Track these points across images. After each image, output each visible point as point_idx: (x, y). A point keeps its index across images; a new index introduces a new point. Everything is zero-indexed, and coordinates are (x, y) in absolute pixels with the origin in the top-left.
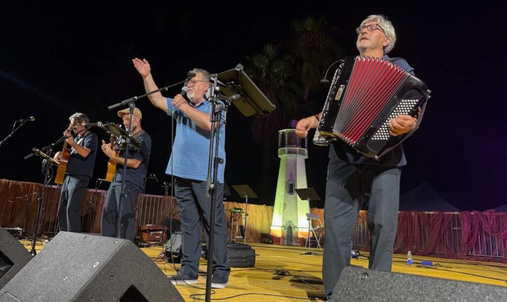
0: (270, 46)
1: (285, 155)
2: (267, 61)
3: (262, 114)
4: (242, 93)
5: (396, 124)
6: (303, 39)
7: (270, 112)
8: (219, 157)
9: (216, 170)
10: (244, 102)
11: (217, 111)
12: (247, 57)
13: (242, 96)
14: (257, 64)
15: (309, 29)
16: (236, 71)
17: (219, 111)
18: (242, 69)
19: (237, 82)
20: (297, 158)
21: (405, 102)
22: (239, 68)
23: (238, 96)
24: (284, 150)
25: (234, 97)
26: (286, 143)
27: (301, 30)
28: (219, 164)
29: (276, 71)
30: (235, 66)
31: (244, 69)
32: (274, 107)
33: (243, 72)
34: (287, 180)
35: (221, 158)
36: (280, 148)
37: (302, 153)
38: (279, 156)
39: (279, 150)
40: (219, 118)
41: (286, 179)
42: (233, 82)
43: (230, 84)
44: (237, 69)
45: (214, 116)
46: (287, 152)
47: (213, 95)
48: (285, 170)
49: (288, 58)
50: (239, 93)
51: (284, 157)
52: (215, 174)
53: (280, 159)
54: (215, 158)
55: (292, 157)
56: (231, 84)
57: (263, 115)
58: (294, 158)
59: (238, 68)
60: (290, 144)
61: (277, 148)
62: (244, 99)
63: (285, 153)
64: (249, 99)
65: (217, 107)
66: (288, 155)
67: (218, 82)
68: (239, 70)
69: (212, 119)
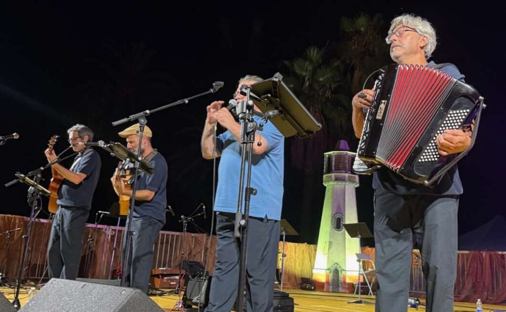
0: (314, 50)
1: (332, 183)
2: (310, 68)
3: (305, 134)
4: (280, 108)
5: (443, 141)
6: (355, 42)
7: (315, 132)
8: (251, 187)
9: (247, 203)
10: (283, 119)
11: (249, 130)
12: (287, 63)
13: (281, 112)
14: (298, 71)
15: (362, 29)
16: (274, 81)
17: (252, 131)
18: (280, 80)
19: (275, 96)
20: (346, 186)
21: (454, 114)
22: (278, 77)
23: (276, 112)
24: (331, 176)
25: (271, 113)
26: (333, 168)
27: (352, 30)
28: (252, 196)
29: (321, 79)
30: (272, 76)
31: (283, 79)
32: (319, 126)
33: (282, 82)
34: (334, 213)
35: (254, 188)
36: (326, 174)
37: (351, 180)
38: (324, 183)
39: (325, 176)
40: (252, 139)
41: (332, 211)
42: (269, 95)
43: (266, 97)
44: (274, 79)
45: (246, 136)
46: (334, 180)
47: (244, 111)
48: (331, 200)
49: (336, 64)
50: (277, 108)
51: (330, 184)
52: (247, 208)
53: (325, 187)
54: (247, 188)
55: (339, 185)
56: (268, 98)
57: (305, 136)
58: (342, 186)
59: (276, 78)
60: (338, 169)
61: (322, 174)
62: (283, 115)
63: (332, 181)
64: (289, 116)
65: (249, 125)
66: (335, 183)
67: (252, 94)
68: (277, 80)
69: (244, 140)
